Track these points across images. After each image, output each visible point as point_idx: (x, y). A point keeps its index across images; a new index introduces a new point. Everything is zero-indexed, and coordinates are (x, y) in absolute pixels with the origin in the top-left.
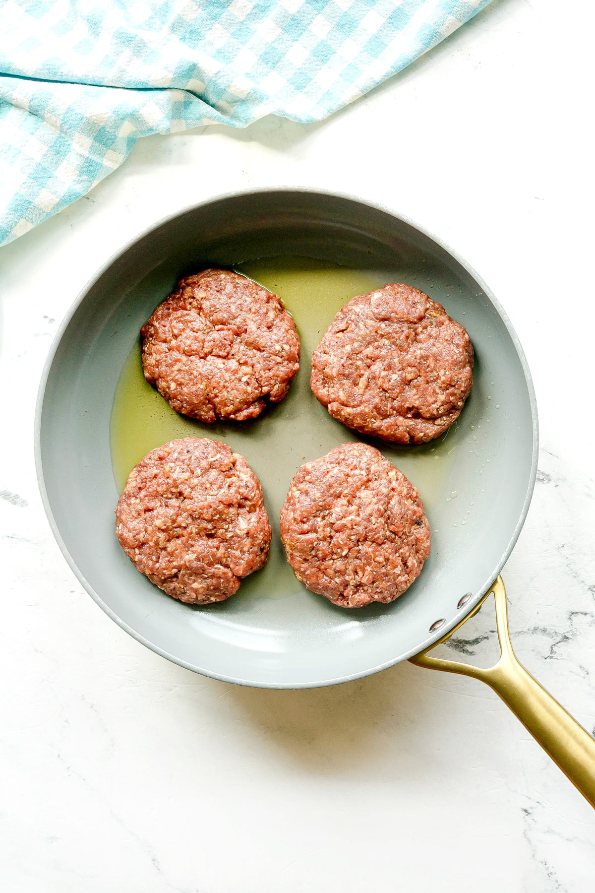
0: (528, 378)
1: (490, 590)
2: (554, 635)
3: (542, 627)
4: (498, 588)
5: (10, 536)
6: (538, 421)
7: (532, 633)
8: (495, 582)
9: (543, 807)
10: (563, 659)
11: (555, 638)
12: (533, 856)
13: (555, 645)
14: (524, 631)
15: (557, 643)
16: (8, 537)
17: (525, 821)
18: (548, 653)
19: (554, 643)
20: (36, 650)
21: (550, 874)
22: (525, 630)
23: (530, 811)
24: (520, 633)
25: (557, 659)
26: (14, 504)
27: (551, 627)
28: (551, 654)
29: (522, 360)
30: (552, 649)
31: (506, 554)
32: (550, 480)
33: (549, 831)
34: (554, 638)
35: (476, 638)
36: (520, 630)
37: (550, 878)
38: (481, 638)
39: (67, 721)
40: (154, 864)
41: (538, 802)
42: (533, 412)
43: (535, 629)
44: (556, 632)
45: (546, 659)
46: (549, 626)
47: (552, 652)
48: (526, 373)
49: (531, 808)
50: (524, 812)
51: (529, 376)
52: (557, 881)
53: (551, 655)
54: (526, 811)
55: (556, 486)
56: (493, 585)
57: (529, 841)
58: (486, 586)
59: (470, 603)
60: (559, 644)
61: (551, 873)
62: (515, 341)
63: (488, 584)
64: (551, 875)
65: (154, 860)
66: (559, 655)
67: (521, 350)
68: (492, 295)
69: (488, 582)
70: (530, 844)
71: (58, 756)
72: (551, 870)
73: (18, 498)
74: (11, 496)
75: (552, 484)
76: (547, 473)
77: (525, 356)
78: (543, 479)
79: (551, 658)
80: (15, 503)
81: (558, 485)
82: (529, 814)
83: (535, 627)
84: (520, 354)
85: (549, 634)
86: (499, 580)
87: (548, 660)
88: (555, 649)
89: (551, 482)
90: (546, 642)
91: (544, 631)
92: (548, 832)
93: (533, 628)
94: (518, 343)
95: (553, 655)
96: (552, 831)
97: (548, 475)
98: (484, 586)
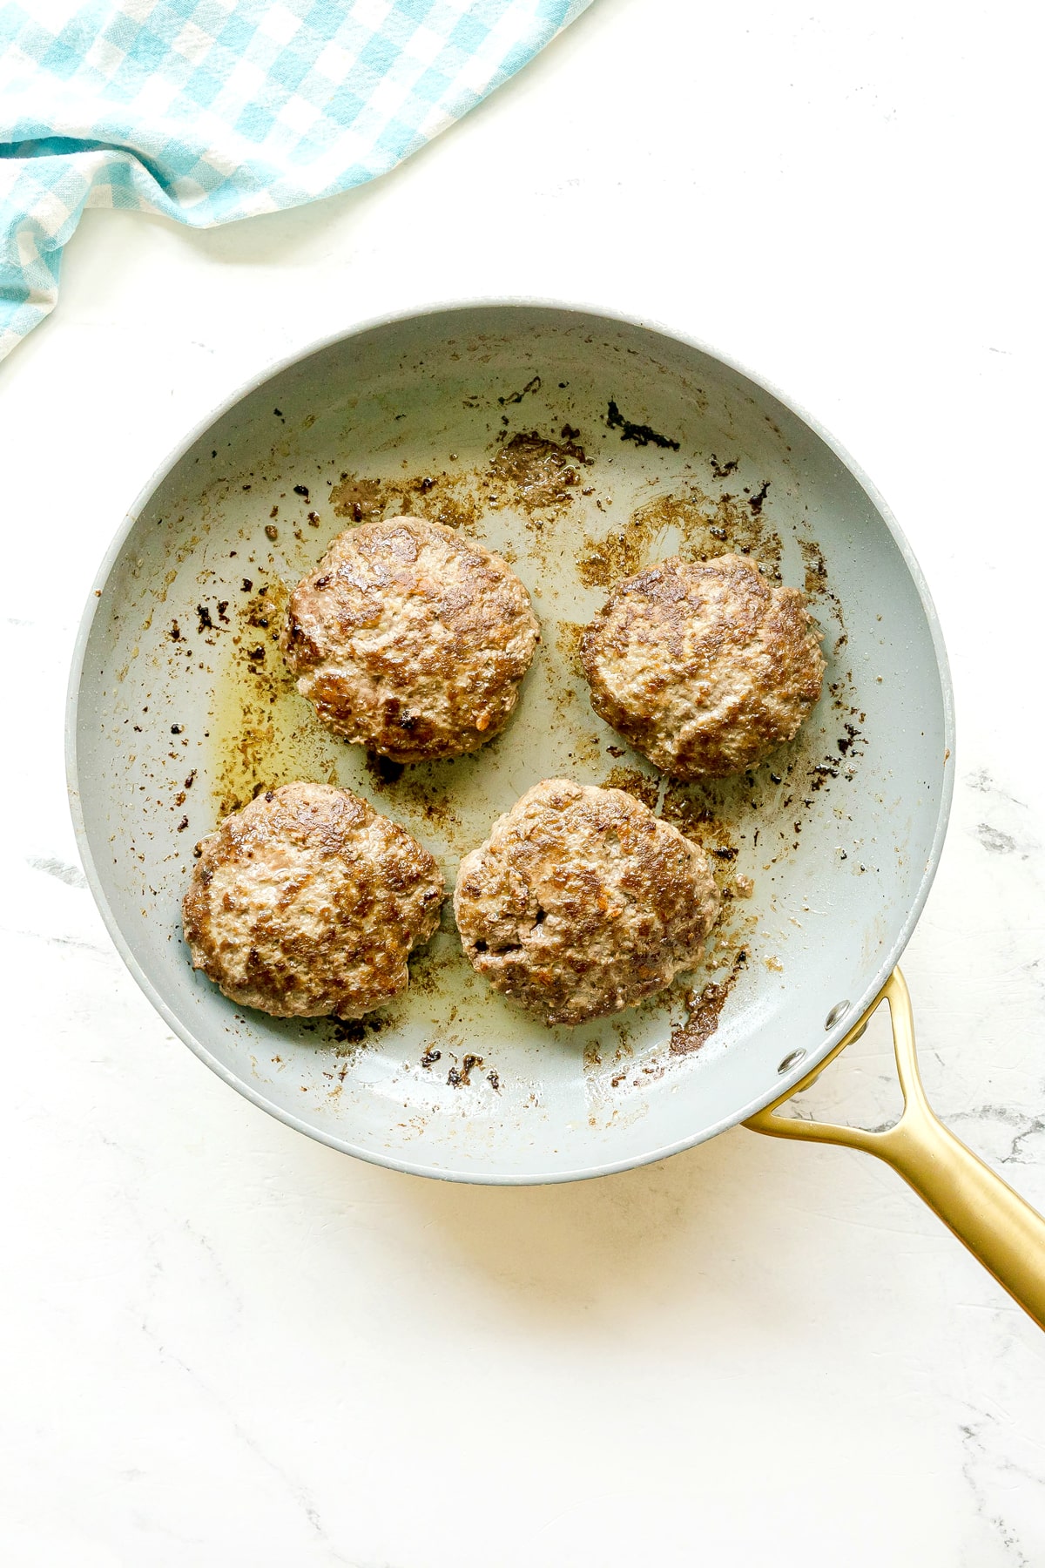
0: (931, 617)
1: (881, 994)
2: (1018, 1120)
3: (997, 1107)
4: (895, 991)
5: (61, 938)
6: (952, 691)
7: (980, 1116)
8: (889, 980)
9: (998, 1424)
10: (1035, 1163)
11: (1021, 1125)
12: (980, 1510)
13: (1019, 1138)
14: (966, 1113)
15: (1024, 1135)
16: (58, 940)
17: (966, 1448)
18: (1007, 1153)
19: (1019, 1135)
20: (105, 1141)
21: (1008, 1542)
22: (968, 1111)
23: (973, 1430)
24: (958, 1116)
25: (1024, 1163)
26: (67, 883)
27: (1014, 1107)
28: (1013, 1153)
29: (920, 584)
30: (1015, 1145)
31: (905, 929)
32: (1013, 847)
33: (1008, 1466)
34: (1018, 1126)
35: (880, 1125)
36: (959, 1111)
37: (1009, 1548)
38: (889, 1124)
39: (158, 1266)
40: (310, 1518)
41: (988, 1415)
42: (943, 677)
43: (986, 1110)
44: (1021, 1116)
45: (1003, 1162)
46: (1009, 1105)
47: (1014, 1150)
48: (928, 609)
49: (975, 1425)
50: (963, 1433)
51: (932, 614)
52: (1021, 1554)
53: (1013, 1156)
54: (967, 1430)
55: (1023, 858)
56: (885, 985)
57: (972, 1483)
58: (874, 987)
59: (847, 1018)
60: (1027, 1136)
61: (1011, 1541)
62: (906, 553)
63: (876, 985)
64: (1010, 1544)
65: (310, 1512)
66: (1027, 1155)
67: (916, 567)
68: (862, 474)
69: (877, 981)
70: (974, 1488)
71: (144, 1328)
72: (1010, 1534)
73: (75, 872)
74: (64, 869)
75: (1018, 854)
76: (1008, 835)
77: (924, 579)
78: (1001, 846)
79: (1014, 1160)
80: (69, 882)
81: (1027, 857)
82: (973, 1435)
83: (985, 1107)
84: (915, 575)
85: (1010, 1119)
86: (896, 974)
87: (1008, 1164)
88: (1020, 1145)
89: (1015, 851)
90: (1006, 1132)
91: (1002, 1113)
92: (1006, 1467)
93: (981, 1109)
94: (911, 555)
95: (1016, 1156)
96: (1012, 1465)
97: (1009, 839)
98: (870, 987)
